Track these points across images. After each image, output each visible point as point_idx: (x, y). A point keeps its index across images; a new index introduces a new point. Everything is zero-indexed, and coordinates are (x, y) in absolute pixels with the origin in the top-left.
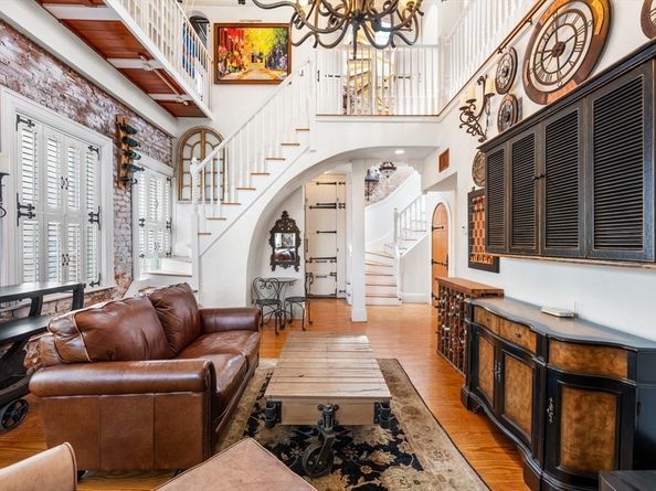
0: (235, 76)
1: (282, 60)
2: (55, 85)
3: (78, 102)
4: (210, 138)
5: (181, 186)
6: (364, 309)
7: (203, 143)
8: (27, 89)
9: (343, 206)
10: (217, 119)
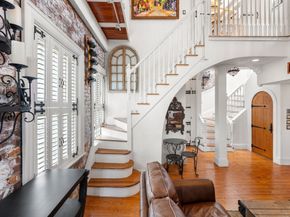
0: (144, 14)
1: (173, 5)
2: (56, 6)
3: (68, 22)
4: (128, 52)
5: (110, 82)
6: (226, 159)
7: (124, 55)
8: (41, 5)
9: (194, 92)
10: (133, 40)
